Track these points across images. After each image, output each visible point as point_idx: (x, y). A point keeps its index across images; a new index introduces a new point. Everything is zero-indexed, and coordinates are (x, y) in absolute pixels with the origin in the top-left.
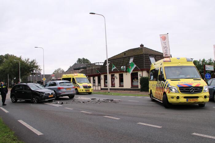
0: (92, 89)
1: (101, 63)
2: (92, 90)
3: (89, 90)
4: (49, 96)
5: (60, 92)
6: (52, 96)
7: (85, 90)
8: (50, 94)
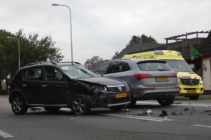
0: (202, 86)
1: (202, 32)
2: (202, 89)
3: (195, 89)
4: (118, 96)
5: (142, 86)
6: (125, 95)
7: (185, 89)
8: (120, 89)
